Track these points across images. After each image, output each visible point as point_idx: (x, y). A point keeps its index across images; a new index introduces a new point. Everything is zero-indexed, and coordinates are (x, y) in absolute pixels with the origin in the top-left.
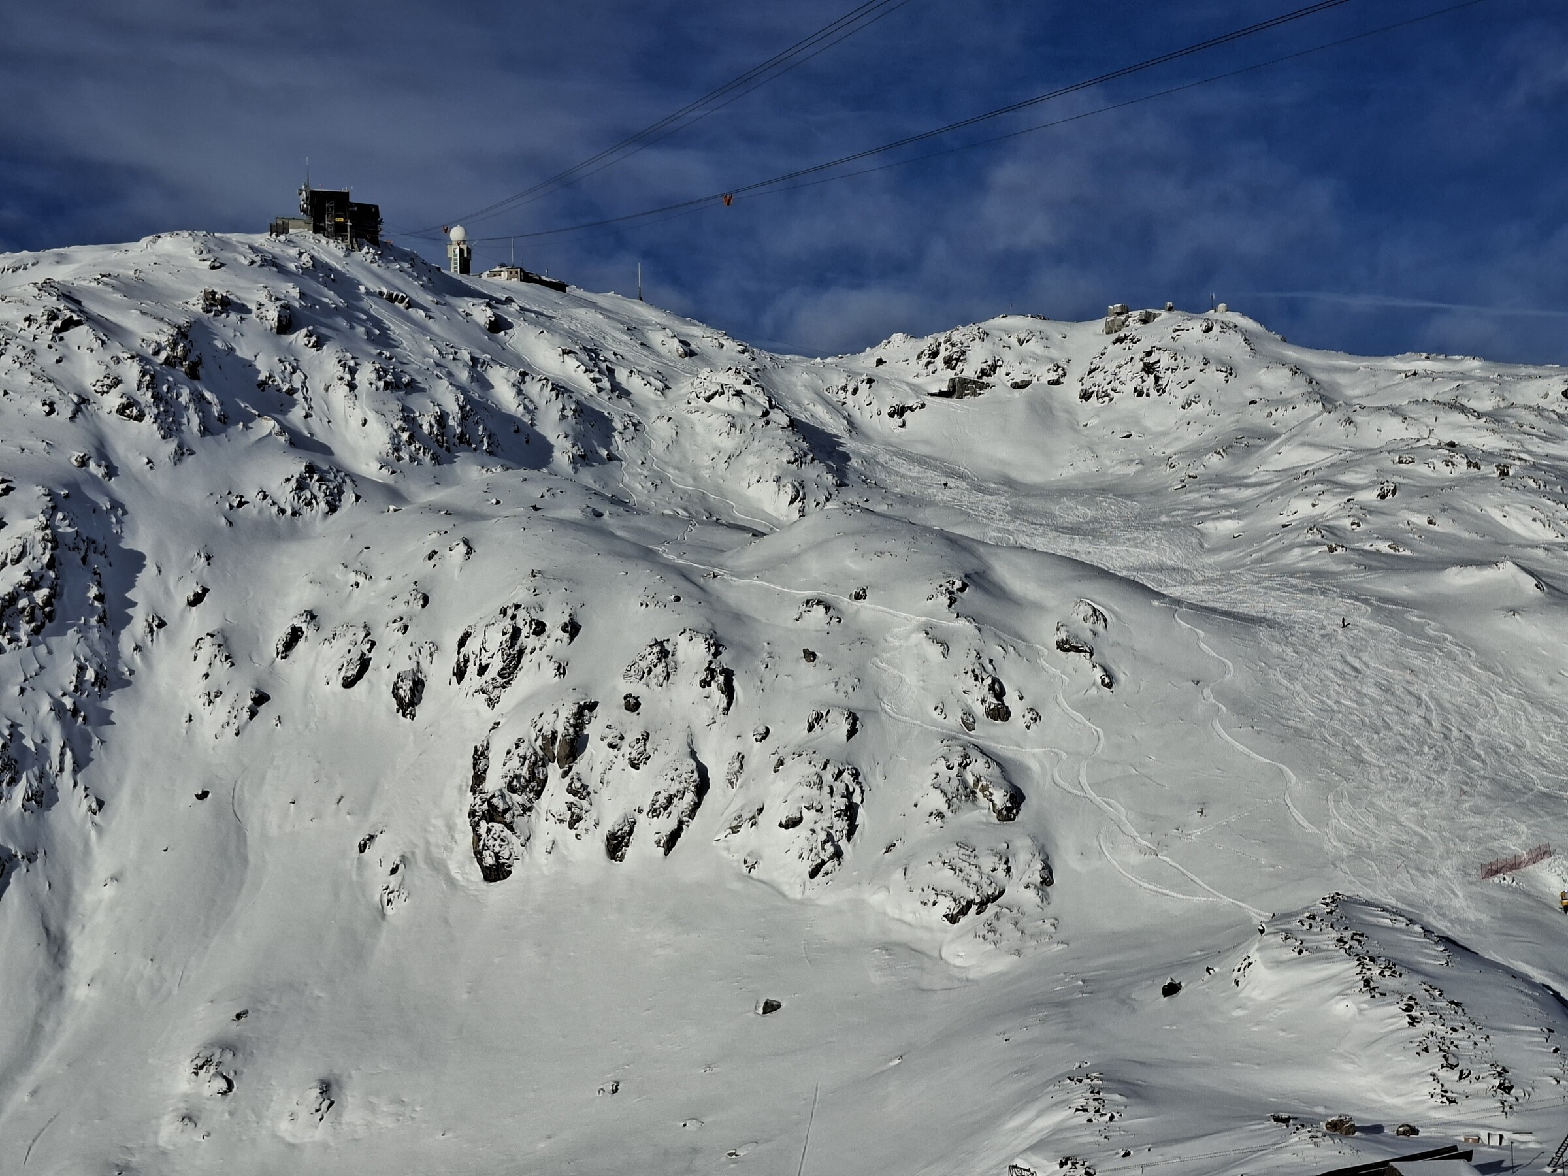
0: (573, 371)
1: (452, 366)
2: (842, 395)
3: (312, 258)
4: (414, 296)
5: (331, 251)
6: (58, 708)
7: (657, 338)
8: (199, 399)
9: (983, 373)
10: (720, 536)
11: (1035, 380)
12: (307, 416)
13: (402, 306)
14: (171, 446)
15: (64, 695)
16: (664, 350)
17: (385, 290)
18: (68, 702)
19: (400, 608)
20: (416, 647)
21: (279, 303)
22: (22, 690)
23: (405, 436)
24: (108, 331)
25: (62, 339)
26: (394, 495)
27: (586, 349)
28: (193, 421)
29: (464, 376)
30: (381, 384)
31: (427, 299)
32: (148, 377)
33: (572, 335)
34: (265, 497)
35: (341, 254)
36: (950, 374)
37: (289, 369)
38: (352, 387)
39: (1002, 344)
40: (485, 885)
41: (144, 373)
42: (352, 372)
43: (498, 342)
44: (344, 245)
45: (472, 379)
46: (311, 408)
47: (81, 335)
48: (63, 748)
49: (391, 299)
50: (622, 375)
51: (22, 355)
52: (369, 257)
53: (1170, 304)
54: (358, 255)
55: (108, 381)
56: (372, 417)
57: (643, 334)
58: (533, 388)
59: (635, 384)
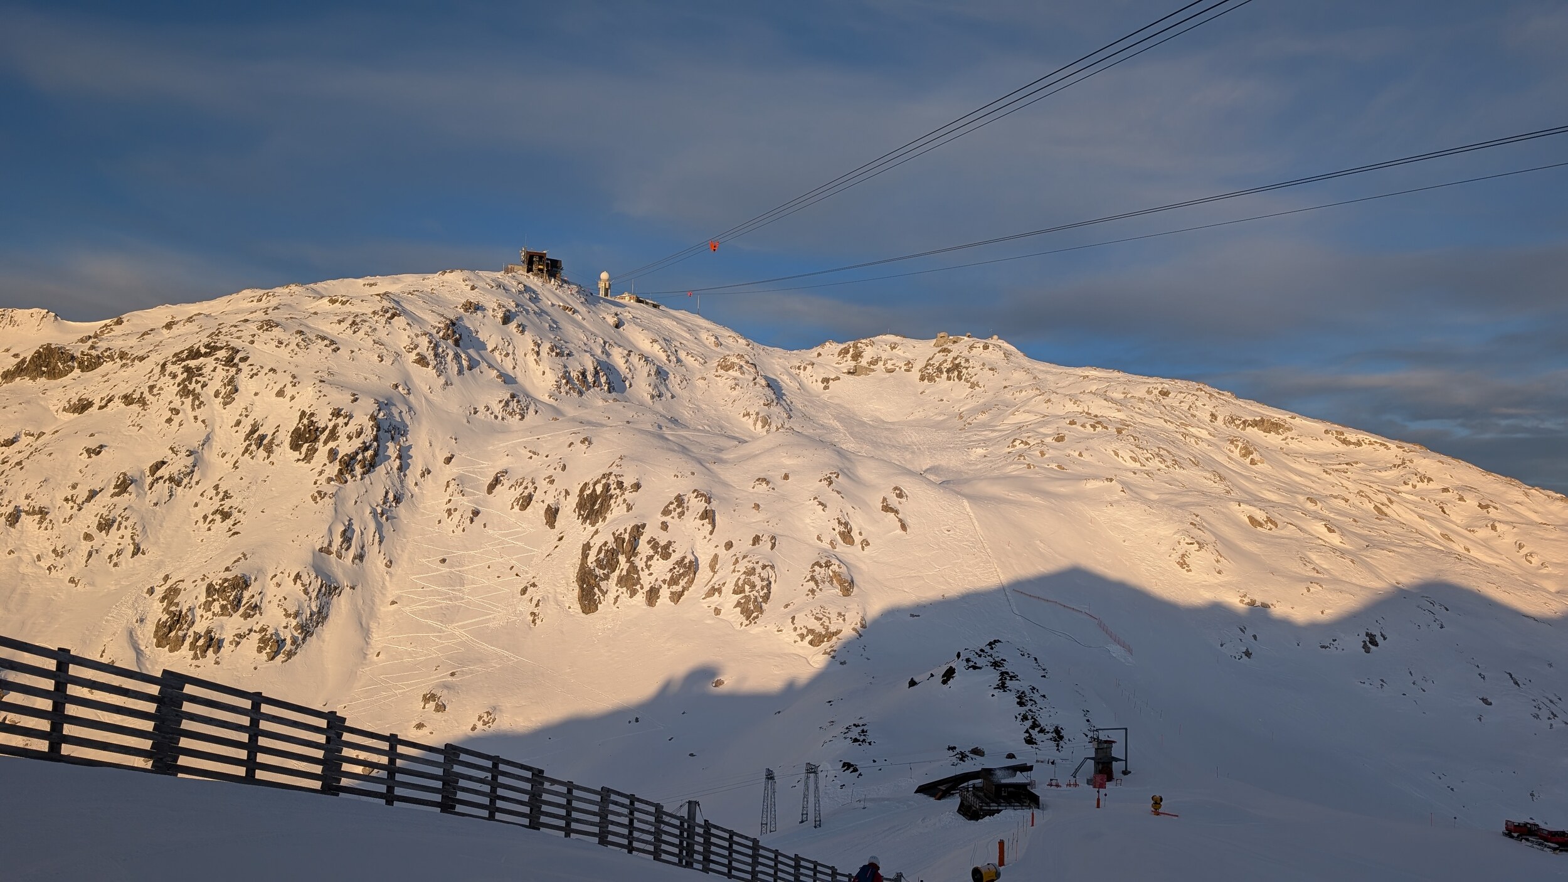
0: (656, 351)
1: (593, 346)
2: (798, 371)
3: (525, 286)
4: (577, 308)
5: (534, 281)
6: (374, 512)
7: (704, 335)
8: (457, 357)
9: (871, 363)
10: (723, 442)
11: (897, 369)
12: (514, 368)
13: (570, 313)
14: (442, 380)
15: (377, 506)
16: (707, 342)
17: (561, 304)
18: (379, 510)
19: (551, 471)
20: (558, 492)
21: (504, 309)
22: (356, 502)
23: (564, 381)
24: (413, 320)
25: (390, 323)
26: (557, 413)
27: (665, 339)
28: (453, 368)
29: (599, 351)
30: (554, 354)
31: (582, 309)
32: (432, 345)
33: (658, 332)
34: (488, 410)
35: (540, 284)
36: (853, 363)
37: (507, 344)
38: (538, 353)
39: (882, 349)
40: (583, 615)
41: (430, 342)
42: (539, 346)
43: (619, 334)
44: (542, 280)
45: (603, 352)
46: (516, 364)
47: (400, 322)
48: (375, 533)
49: (565, 308)
50: (682, 355)
51: (370, 330)
52: (555, 287)
53: (969, 334)
54: (548, 286)
55: (412, 346)
56: (548, 371)
57: (697, 334)
58: (634, 359)
59: (689, 361)
